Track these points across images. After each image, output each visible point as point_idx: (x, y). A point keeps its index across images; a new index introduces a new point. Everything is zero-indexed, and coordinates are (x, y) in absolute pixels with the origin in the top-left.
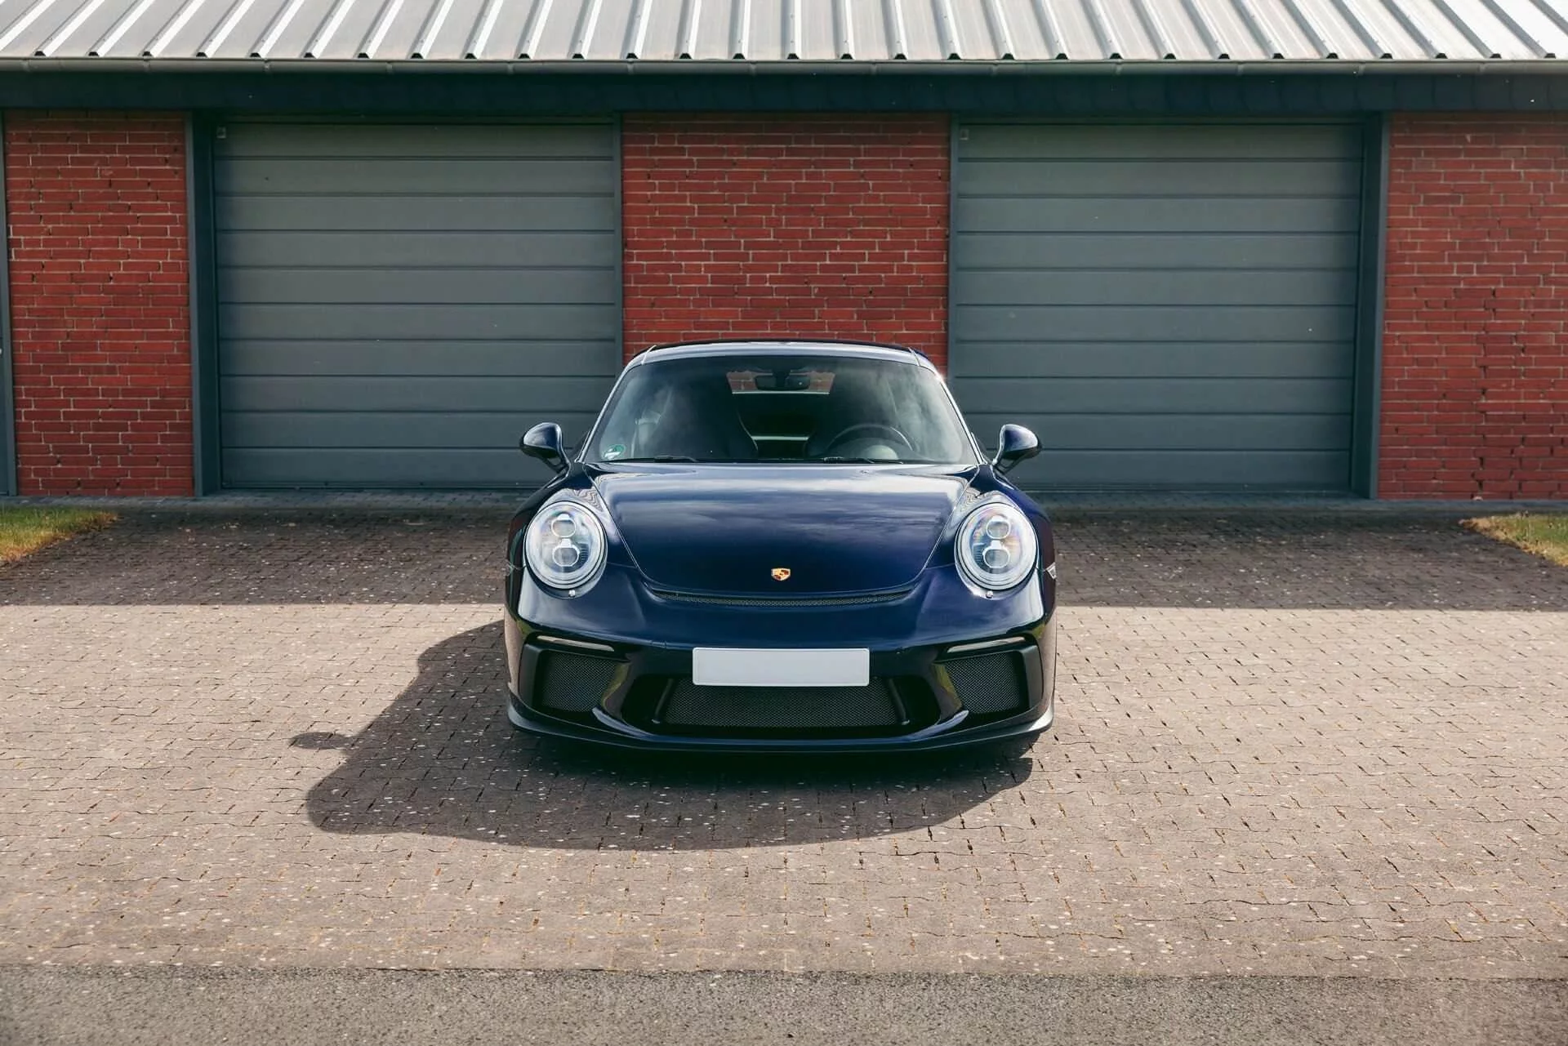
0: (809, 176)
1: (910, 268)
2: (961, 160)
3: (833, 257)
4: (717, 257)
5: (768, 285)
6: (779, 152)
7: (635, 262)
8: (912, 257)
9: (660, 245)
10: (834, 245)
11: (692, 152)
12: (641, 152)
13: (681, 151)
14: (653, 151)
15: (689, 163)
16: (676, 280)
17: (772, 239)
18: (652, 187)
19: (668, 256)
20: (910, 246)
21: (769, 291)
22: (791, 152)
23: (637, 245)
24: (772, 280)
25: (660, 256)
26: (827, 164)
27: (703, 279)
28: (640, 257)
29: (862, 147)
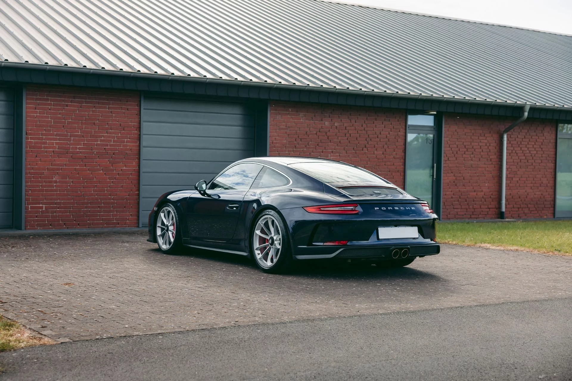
0: (93, 111)
1: (126, 146)
2: (144, 109)
3: (101, 141)
4: (59, 139)
5: (78, 150)
6: (82, 102)
7: (29, 140)
8: (127, 142)
9: (39, 134)
10: (101, 137)
11: (51, 100)
12: (33, 99)
13: (48, 100)
14: (37, 99)
15: (50, 104)
16: (45, 148)
17: (80, 133)
18: (36, 113)
19: (42, 139)
20: (126, 138)
21: (78, 153)
22: (86, 102)
23: (31, 134)
24: (79, 148)
25: (39, 139)
26: (100, 108)
27: (55, 148)
28: (31, 138)
29: (111, 102)
